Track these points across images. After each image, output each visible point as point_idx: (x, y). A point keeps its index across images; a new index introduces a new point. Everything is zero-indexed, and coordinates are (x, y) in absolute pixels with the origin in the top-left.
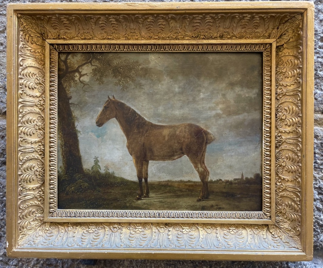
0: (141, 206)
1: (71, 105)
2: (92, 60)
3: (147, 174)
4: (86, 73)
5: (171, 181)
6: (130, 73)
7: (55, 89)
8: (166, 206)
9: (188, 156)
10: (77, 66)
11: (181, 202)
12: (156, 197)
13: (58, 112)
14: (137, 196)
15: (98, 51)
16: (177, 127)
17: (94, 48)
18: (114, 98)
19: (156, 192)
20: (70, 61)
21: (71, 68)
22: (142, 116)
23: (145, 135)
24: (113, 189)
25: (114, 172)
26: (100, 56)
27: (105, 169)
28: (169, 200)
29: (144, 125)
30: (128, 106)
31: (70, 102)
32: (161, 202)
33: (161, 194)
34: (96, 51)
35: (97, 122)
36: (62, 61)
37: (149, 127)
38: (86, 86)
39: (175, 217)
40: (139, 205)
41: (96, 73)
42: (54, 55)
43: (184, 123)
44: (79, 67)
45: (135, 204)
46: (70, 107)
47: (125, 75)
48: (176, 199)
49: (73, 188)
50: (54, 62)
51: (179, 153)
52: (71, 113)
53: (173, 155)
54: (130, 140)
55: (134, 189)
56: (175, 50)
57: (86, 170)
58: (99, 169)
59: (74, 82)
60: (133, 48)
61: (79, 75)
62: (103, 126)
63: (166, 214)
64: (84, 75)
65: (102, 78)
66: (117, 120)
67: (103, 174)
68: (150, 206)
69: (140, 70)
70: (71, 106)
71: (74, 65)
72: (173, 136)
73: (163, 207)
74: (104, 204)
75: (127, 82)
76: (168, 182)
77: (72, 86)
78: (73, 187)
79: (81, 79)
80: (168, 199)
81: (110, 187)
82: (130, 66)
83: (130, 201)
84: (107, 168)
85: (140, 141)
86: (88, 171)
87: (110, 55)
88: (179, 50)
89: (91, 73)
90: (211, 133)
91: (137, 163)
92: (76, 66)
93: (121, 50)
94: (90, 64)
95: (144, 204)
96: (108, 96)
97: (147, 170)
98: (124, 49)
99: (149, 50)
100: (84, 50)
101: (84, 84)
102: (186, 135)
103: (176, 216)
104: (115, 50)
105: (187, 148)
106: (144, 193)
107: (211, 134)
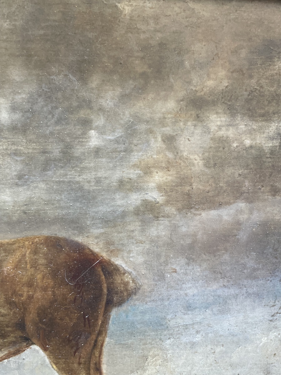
9: (45, 349)
43: (29, 234)
51: (11, 339)
90: (126, 268)
102: (39, 276)
105: (41, 321)
107: (124, 274)
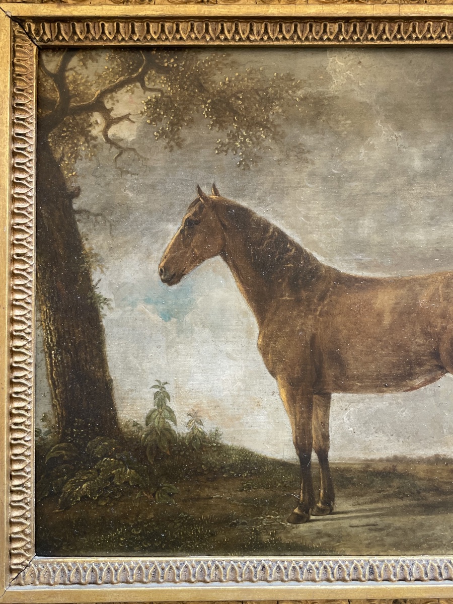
0: (309, 542)
1: (77, 217)
2: (147, 73)
3: (326, 437)
4: (125, 112)
5: (405, 457)
6: (267, 111)
7: (28, 164)
8: (389, 540)
10: (99, 91)
11: (438, 528)
12: (356, 511)
13: (37, 237)
14: (296, 511)
15: (167, 43)
16: (420, 285)
17: (155, 33)
18: (216, 192)
19: (358, 496)
20: (74, 76)
21: (78, 99)
22: (308, 250)
23: (316, 310)
24: (216, 488)
25: (220, 431)
26: (172, 61)
27: (190, 421)
28: (399, 522)
29: (313, 277)
30: (260, 219)
31: (75, 207)
32: (373, 528)
33: (371, 502)
34: (161, 43)
35: (161, 270)
36: (50, 74)
37: (330, 283)
38: (125, 156)
39: (426, 579)
40: (301, 537)
41: (160, 114)
42: (25, 53)
44: (103, 94)
45: (289, 535)
46: (75, 223)
47: (253, 119)
48: (419, 518)
49: (84, 485)
50: (24, 78)
51: (427, 367)
52: (80, 242)
53: (410, 375)
54: (268, 326)
55: (285, 486)
56: (414, 36)
57: (127, 426)
58: (171, 423)
59: (87, 141)
60: (281, 31)
61: (106, 119)
62: (181, 283)
63: (394, 567)
64: (120, 119)
65: (178, 129)
66: (227, 263)
67: (183, 439)
68: (338, 541)
69: (299, 104)
70: (79, 220)
71: (89, 88)
72: (409, 314)
73: (378, 545)
74: (189, 538)
75: (258, 142)
76: (395, 464)
77: (83, 153)
78: (85, 481)
79: (111, 132)
80: (397, 518)
81: (208, 479)
82: (266, 90)
83: (271, 526)
84: (195, 417)
85: (302, 330)
86: (135, 429)
87: (204, 57)
88: (424, 38)
89: (142, 113)
91: (292, 399)
92: (95, 91)
93: (241, 39)
94: (138, 84)
95: (319, 534)
96: (198, 187)
97: (325, 425)
98: (250, 36)
99: (329, 39)
100: (123, 39)
101: (119, 147)
102: (451, 308)
103: (426, 574)
104: (222, 37)
106: (316, 500)
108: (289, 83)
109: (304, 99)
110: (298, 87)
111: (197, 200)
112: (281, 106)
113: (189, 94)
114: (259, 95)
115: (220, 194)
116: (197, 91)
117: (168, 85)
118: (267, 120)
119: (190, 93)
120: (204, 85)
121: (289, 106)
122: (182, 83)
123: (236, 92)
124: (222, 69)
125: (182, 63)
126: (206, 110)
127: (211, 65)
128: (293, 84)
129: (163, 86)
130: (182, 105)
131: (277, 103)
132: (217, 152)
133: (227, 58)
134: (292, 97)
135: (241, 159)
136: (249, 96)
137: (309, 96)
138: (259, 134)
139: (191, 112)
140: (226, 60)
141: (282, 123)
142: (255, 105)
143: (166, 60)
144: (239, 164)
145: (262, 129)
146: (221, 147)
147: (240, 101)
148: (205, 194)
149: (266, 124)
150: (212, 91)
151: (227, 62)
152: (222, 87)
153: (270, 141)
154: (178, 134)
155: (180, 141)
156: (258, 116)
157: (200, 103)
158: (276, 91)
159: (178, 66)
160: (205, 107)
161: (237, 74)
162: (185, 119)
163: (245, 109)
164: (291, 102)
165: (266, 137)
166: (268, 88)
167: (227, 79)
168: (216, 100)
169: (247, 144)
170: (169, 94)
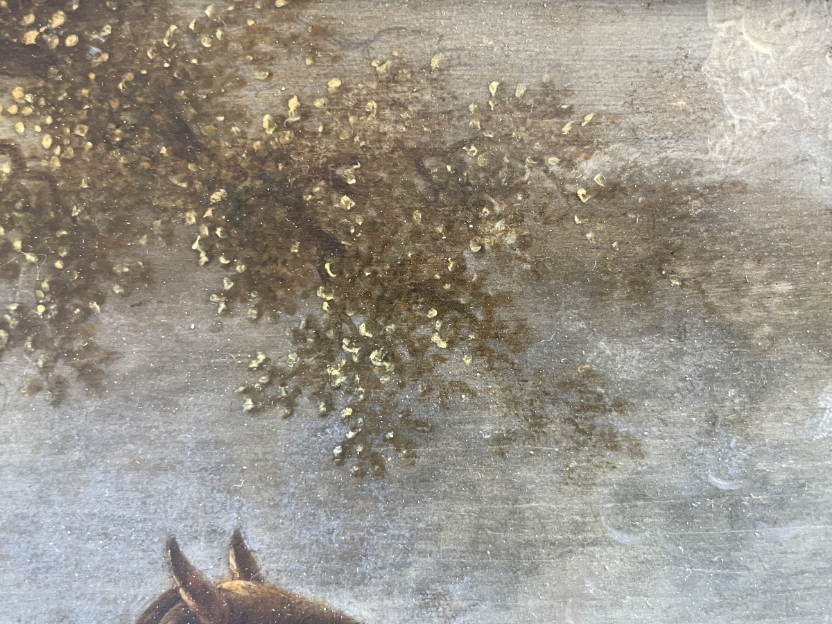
6: (456, 239)
18: (246, 564)
26: (58, 20)
47: (398, 270)
65: (88, 313)
69: (590, 214)
75: (418, 365)
82: (453, 153)
96: (173, 547)
108: (548, 123)
109: (610, 191)
110: (584, 142)
111: (169, 600)
112: (516, 220)
113: (131, 166)
114: (424, 173)
115: (262, 572)
116: (164, 151)
117: (43, 126)
118: (458, 277)
119: (138, 162)
120: (194, 126)
121: (547, 222)
122: (102, 118)
123: (329, 160)
124: (272, 58)
125: (99, 29)
126: (206, 232)
127: (226, 41)
128: (566, 129)
129: (21, 128)
130: (104, 210)
131: (497, 209)
132: (249, 404)
133: (295, 11)
134: (560, 182)
135: (351, 435)
136: (382, 174)
137: (630, 179)
138: (422, 331)
139: (143, 241)
140: (290, 19)
141: (516, 288)
142: (409, 216)
143: (30, 19)
144: (342, 455)
145: (434, 313)
146: (270, 383)
147: (345, 198)
148: (200, 574)
149: (450, 292)
150: (228, 154)
151: (295, 28)
152: (272, 138)
153: (468, 362)
154: (86, 334)
155: (93, 358)
156: (419, 258)
157: (180, 202)
158: (496, 160)
159: (83, 43)
160: (200, 219)
161: (335, 83)
162: (117, 269)
163: (369, 233)
164: (554, 206)
165: (451, 343)
166: (463, 143)
167: (293, 103)
168: (247, 190)
169: (376, 371)
170: (44, 163)
